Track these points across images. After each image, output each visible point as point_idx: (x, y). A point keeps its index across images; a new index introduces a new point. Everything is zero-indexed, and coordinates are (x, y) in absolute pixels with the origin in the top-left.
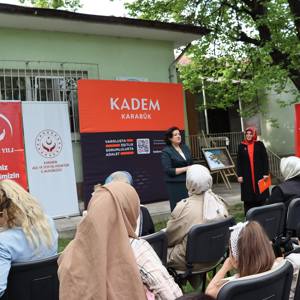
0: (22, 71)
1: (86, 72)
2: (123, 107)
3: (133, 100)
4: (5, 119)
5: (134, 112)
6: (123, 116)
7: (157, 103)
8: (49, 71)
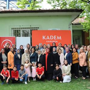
0: (19, 28)
1: (38, 28)
2: (47, 38)
3: (51, 36)
4: (11, 42)
5: (51, 40)
6: (47, 41)
7: (60, 37)
8: (25, 28)
